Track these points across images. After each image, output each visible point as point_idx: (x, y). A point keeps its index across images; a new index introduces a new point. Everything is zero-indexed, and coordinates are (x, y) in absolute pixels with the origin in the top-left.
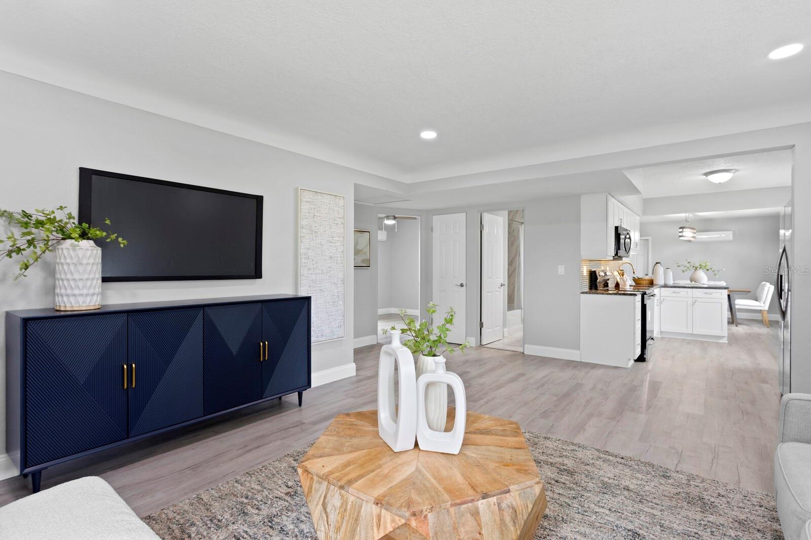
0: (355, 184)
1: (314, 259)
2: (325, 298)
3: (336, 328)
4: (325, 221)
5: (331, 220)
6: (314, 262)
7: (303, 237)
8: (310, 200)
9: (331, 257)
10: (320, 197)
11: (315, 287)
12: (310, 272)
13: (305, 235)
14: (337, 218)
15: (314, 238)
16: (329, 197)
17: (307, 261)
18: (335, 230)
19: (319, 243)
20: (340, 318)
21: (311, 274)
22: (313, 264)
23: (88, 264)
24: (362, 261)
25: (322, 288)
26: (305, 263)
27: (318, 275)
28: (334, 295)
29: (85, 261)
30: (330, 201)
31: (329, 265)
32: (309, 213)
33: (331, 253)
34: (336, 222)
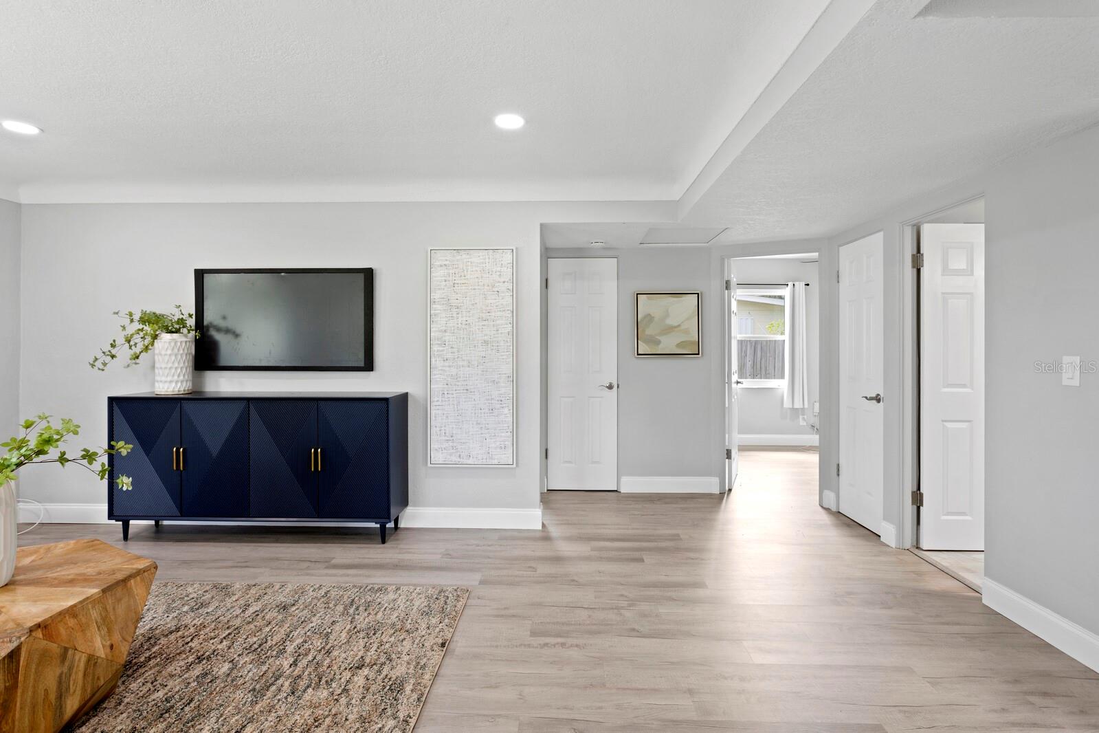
0: (542, 225)
1: (455, 346)
2: (474, 403)
3: (496, 448)
4: (475, 289)
5: (486, 287)
6: (455, 350)
7: (435, 315)
8: (447, 263)
9: (486, 342)
10: (464, 256)
11: (455, 385)
12: (447, 364)
13: (439, 312)
14: (499, 282)
15: (455, 315)
16: (481, 253)
17: (441, 349)
18: (494, 301)
19: (464, 322)
20: (503, 434)
21: (450, 366)
22: (454, 353)
23: (166, 355)
24: (678, 345)
25: (468, 388)
26: (438, 351)
27: (462, 369)
28: (492, 399)
29: (163, 353)
30: (485, 259)
31: (483, 354)
32: (445, 281)
33: (487, 335)
34: (496, 289)
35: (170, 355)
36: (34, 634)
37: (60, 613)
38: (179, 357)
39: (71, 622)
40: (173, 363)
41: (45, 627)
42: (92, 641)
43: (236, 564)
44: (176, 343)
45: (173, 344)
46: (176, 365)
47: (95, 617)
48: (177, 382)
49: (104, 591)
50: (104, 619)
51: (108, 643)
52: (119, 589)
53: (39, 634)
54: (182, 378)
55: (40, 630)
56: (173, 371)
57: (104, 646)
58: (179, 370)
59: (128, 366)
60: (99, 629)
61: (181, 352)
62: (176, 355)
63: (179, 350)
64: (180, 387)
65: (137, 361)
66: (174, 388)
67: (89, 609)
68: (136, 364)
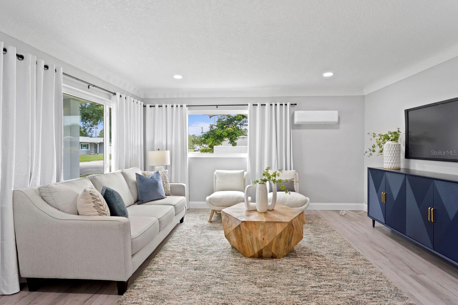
35: (387, 151)
36: (242, 223)
37: (251, 222)
38: (391, 152)
39: (253, 225)
40: (388, 154)
41: (246, 223)
42: (258, 234)
43: (384, 253)
44: (389, 145)
45: (388, 146)
46: (389, 155)
47: (261, 228)
48: (390, 163)
49: (266, 222)
50: (264, 230)
51: (263, 237)
52: (272, 224)
53: (244, 224)
54: (392, 161)
55: (244, 223)
56: (388, 158)
57: (261, 237)
58: (391, 158)
59: (378, 155)
60: (261, 232)
61: (392, 149)
62: (389, 151)
63: (391, 149)
64: (394, 166)
65: (382, 153)
66: (388, 166)
67: (260, 225)
68: (381, 154)
